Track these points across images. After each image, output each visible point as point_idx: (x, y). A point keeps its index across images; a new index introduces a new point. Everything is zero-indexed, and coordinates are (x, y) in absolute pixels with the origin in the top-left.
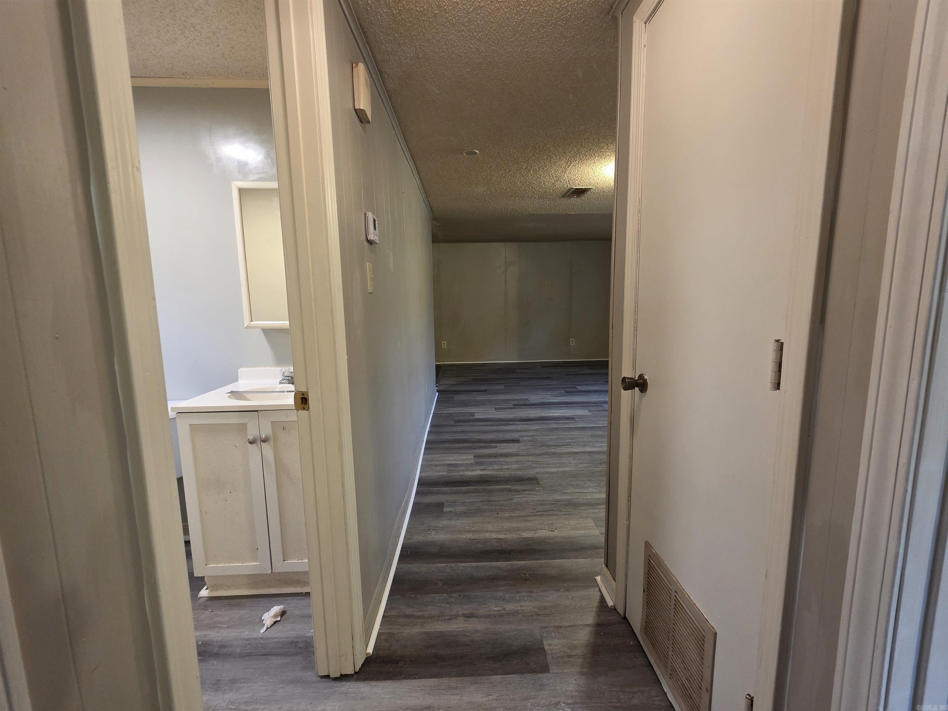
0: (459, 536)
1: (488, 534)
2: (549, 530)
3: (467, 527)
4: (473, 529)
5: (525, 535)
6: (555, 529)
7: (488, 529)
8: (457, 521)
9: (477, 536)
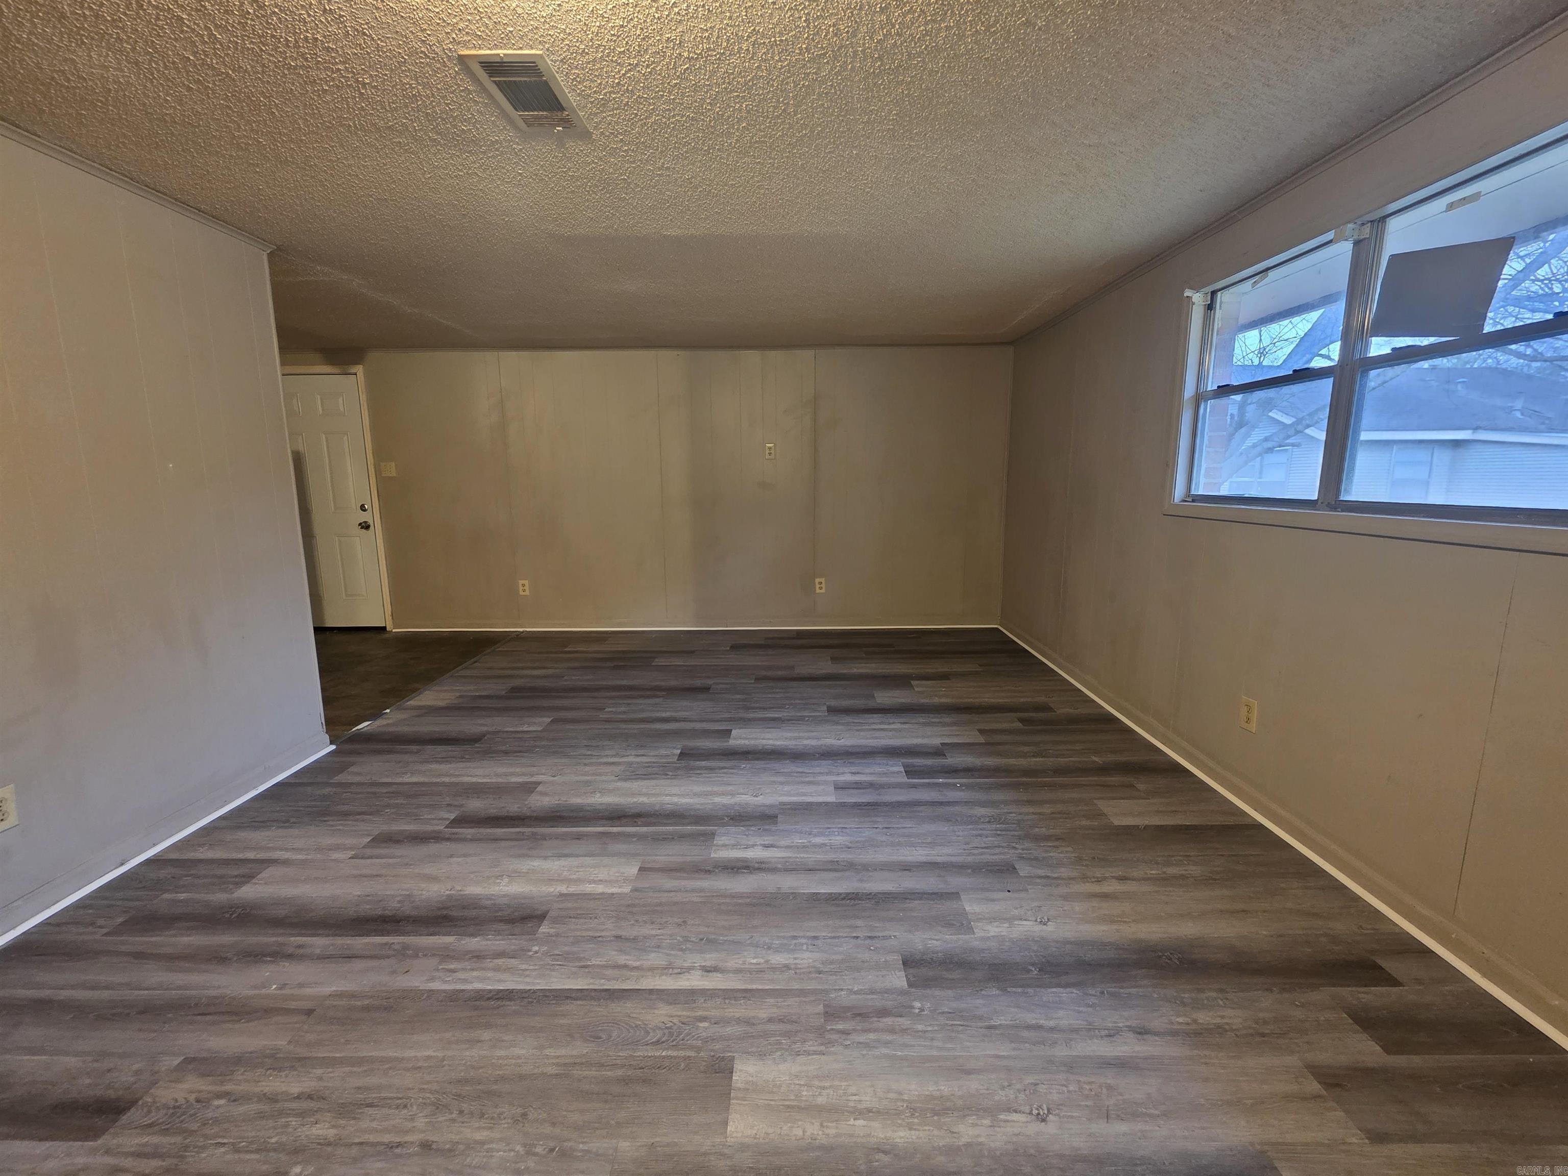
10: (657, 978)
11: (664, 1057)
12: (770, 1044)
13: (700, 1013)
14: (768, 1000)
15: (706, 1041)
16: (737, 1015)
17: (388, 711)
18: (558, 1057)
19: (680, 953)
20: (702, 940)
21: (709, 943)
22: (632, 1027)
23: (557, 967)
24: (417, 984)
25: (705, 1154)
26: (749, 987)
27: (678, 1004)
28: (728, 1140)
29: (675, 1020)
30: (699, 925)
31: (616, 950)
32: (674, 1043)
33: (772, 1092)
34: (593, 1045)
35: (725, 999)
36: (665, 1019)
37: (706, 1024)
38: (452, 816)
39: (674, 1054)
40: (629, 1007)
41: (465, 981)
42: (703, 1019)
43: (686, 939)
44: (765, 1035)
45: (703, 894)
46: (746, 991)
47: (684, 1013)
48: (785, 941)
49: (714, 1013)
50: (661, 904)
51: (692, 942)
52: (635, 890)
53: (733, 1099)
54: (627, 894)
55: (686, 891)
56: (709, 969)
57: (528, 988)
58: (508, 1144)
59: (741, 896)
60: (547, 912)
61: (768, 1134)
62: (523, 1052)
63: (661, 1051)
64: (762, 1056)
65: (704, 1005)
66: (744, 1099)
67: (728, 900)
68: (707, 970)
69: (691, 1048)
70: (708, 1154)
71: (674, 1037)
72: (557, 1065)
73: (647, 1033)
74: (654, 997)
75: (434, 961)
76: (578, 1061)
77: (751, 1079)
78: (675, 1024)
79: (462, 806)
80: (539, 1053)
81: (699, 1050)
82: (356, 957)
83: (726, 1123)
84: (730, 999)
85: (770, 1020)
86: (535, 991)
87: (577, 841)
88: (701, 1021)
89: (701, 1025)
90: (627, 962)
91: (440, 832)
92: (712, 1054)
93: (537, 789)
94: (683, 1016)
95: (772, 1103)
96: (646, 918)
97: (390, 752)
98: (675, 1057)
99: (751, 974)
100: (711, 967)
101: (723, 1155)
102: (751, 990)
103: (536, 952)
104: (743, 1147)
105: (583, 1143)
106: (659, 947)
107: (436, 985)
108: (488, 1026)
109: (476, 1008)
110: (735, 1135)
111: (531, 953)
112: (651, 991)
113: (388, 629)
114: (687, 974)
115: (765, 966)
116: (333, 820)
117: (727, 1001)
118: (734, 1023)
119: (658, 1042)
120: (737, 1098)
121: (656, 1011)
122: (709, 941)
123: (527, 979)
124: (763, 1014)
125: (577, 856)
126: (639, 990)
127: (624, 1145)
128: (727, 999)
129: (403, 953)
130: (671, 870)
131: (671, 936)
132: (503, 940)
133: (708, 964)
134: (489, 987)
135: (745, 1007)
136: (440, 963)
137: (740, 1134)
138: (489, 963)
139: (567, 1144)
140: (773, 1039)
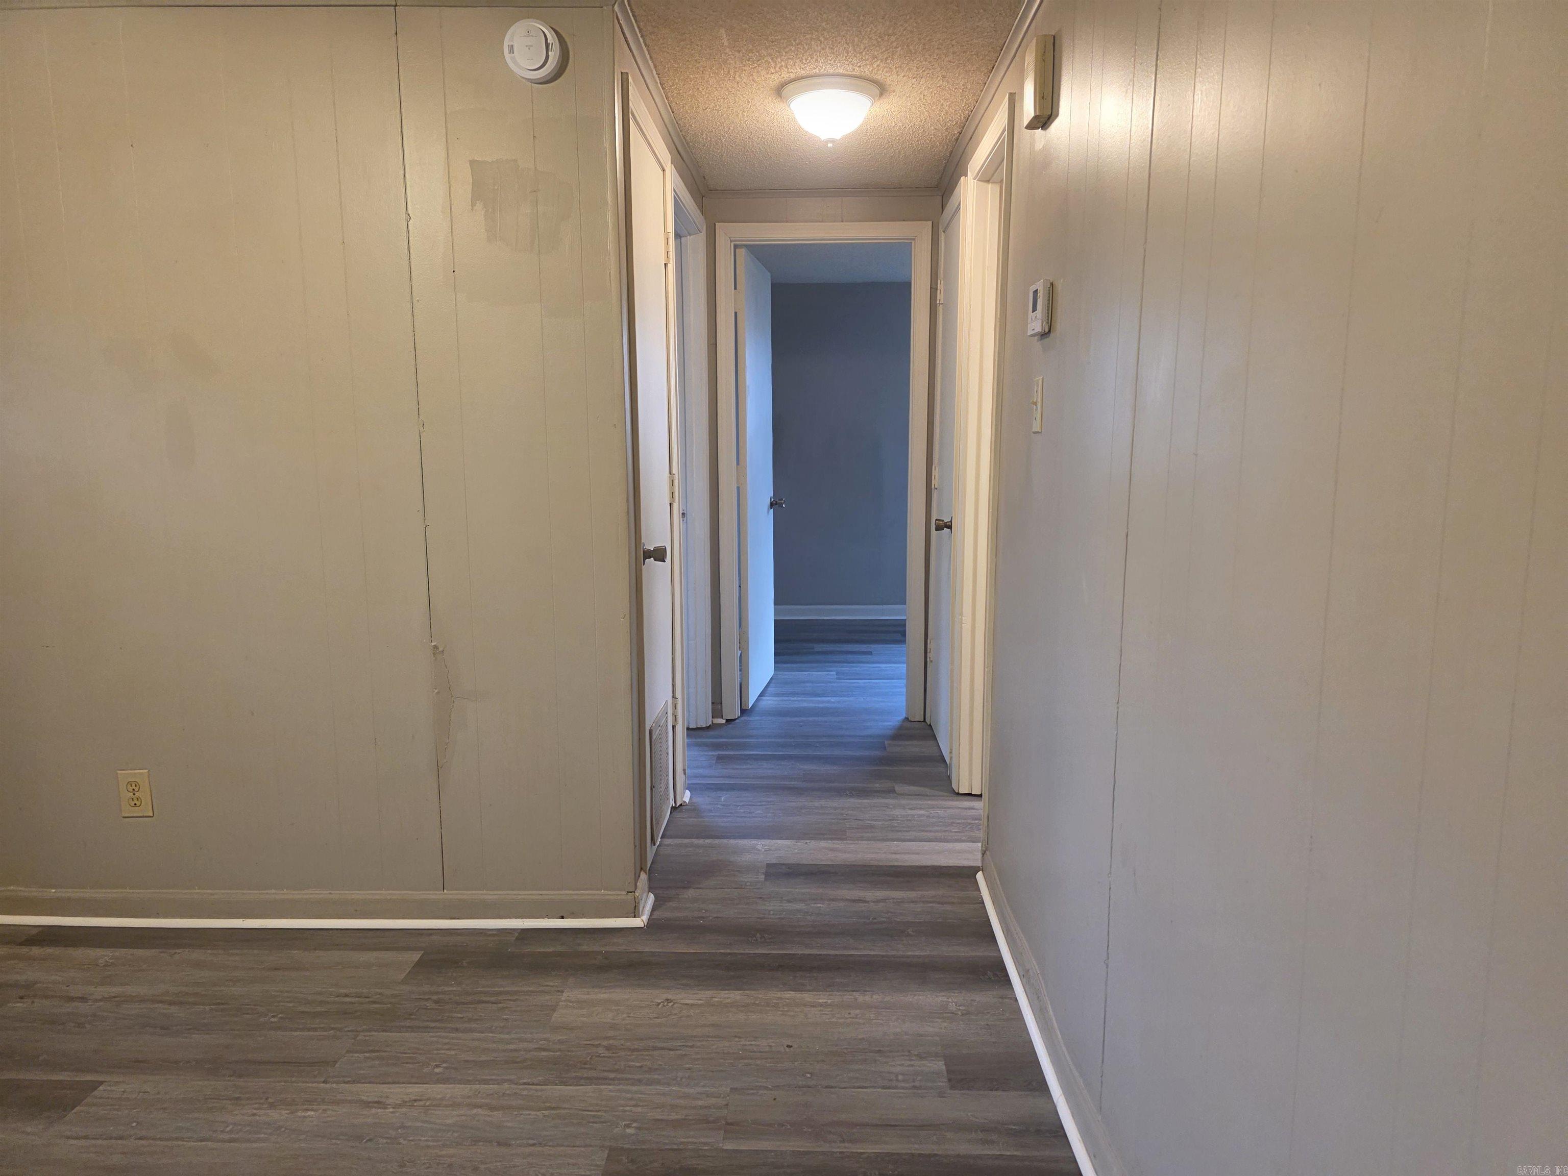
0: (888, 998)
1: (820, 1001)
2: (674, 1003)
3: (872, 1016)
4: (858, 1011)
5: (735, 996)
6: (659, 1004)
7: (821, 1011)
8: (898, 1030)
9: (848, 997)
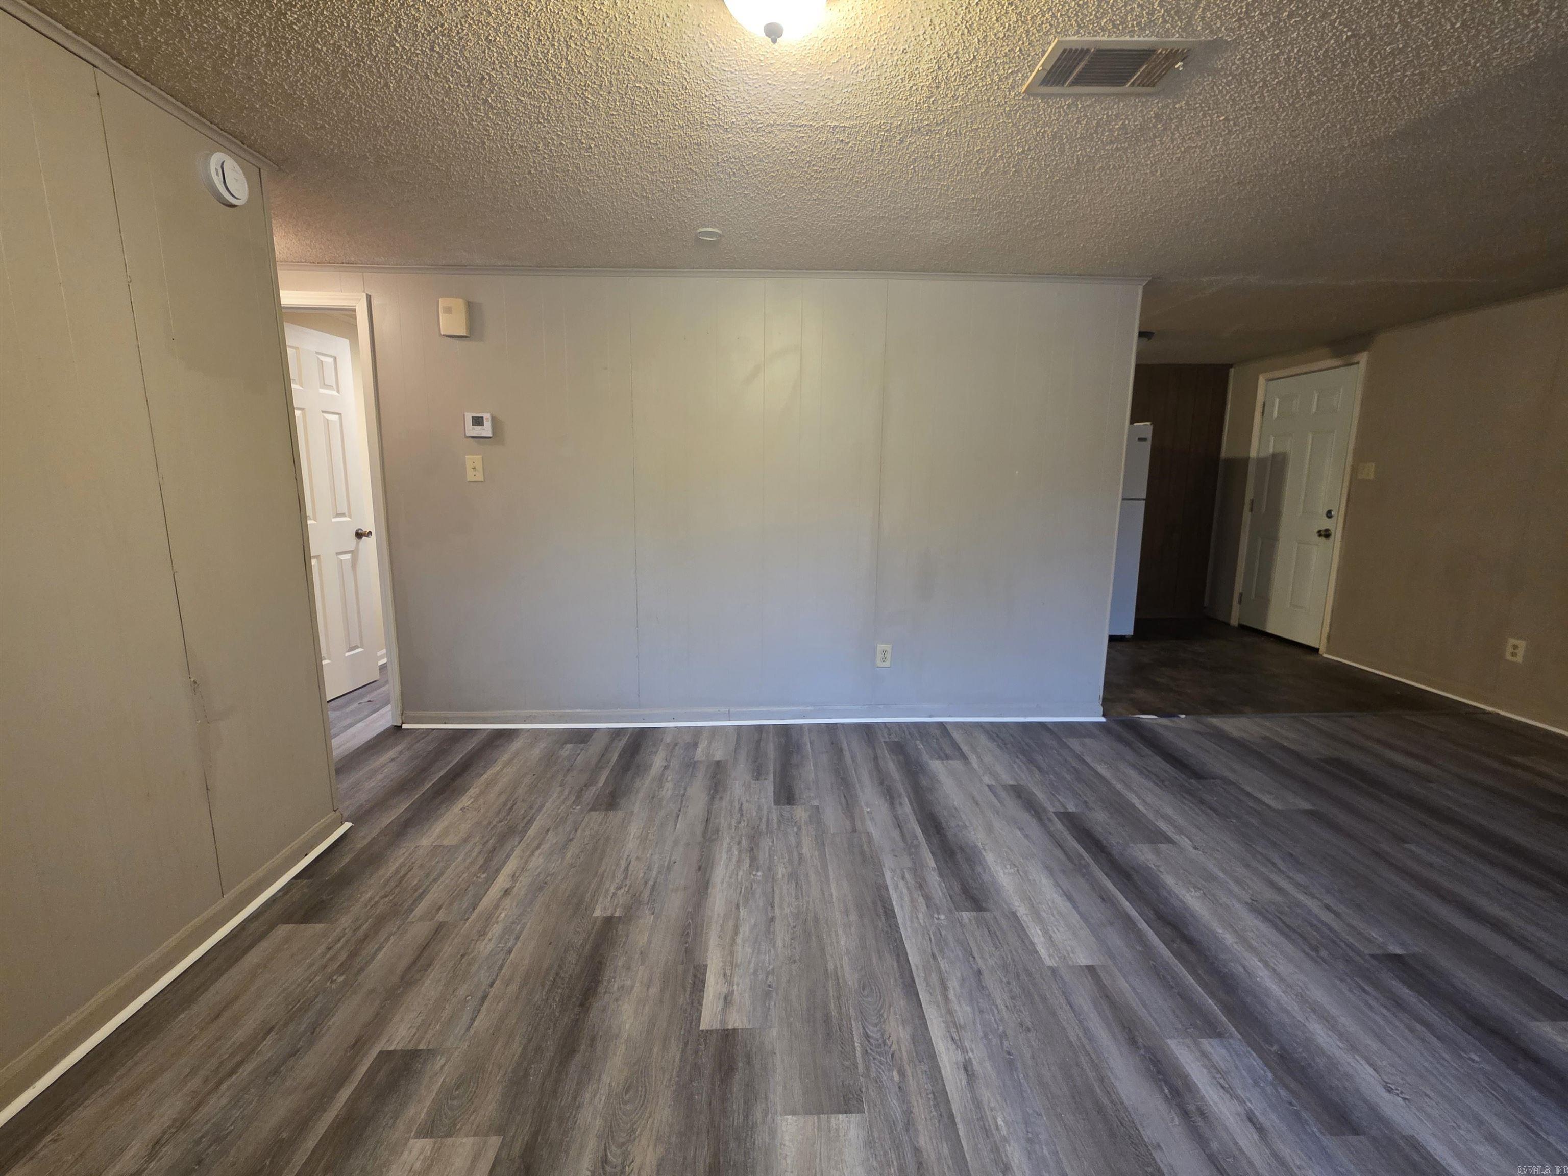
10: (941, 1019)
11: (853, 1046)
12: (885, 1154)
13: (909, 1071)
14: (945, 1146)
15: (877, 1080)
16: (915, 1110)
17: (1183, 716)
18: (842, 967)
19: (981, 1034)
20: (1009, 1053)
21: (1009, 1063)
22: (879, 1011)
23: (928, 938)
24: (886, 865)
25: (766, 1098)
26: (958, 1120)
27: (914, 1046)
28: (779, 1118)
29: (894, 1047)
30: (1031, 1047)
31: (962, 976)
32: (869, 1051)
33: (829, 1159)
34: (856, 986)
35: (934, 1093)
36: (894, 1038)
37: (896, 1077)
38: (1071, 808)
39: (858, 1053)
40: (900, 1002)
41: (896, 887)
42: (902, 1073)
43: (1003, 1036)
44: (898, 1147)
45: (1085, 1042)
46: (951, 1117)
47: (905, 1054)
48: (1052, 1164)
49: (912, 1084)
50: (1044, 999)
51: (1002, 1043)
52: (1054, 971)
53: (819, 1118)
54: (1043, 963)
55: (1080, 1022)
56: (969, 1068)
57: (901, 926)
58: (774, 960)
59: (1109, 1091)
60: (986, 910)
61: (785, 1158)
62: (843, 943)
63: (859, 1041)
64: (870, 1143)
65: (919, 1072)
66: (819, 1128)
67: (1091, 1075)
68: (967, 1067)
69: (867, 1068)
70: (767, 1101)
71: (876, 1050)
72: (836, 967)
73: (876, 1025)
74: (917, 1021)
75: (909, 864)
76: (841, 981)
77: (841, 1134)
78: (890, 1048)
79: (1090, 809)
80: (843, 953)
81: (867, 1075)
82: (901, 830)
83: (794, 1113)
84: (935, 1098)
85: (917, 1151)
86: (898, 931)
87: (1099, 901)
88: (899, 1073)
89: (895, 1074)
90: (951, 988)
91: (1045, 810)
92: (863, 1090)
93: (1159, 845)
94: (901, 1053)
95: (818, 1160)
96: (1017, 991)
97: (1128, 744)
98: (855, 1056)
99: (978, 1120)
100: (973, 1071)
101: (766, 1115)
102: (954, 1123)
103: (938, 919)
104: (773, 1133)
105: (775, 1004)
106: (981, 1011)
107: (888, 875)
108: (861, 916)
109: (874, 903)
110: (784, 1124)
111: (936, 916)
112: (922, 1017)
113: (1320, 652)
114: (954, 1047)
115: (997, 1137)
116: (1022, 761)
117: (931, 1096)
118: (905, 1108)
119: (867, 1036)
120: (819, 1121)
121: (901, 1028)
122: (1011, 1064)
123: (908, 924)
124: (923, 1141)
125: (1075, 907)
126: (922, 1007)
127: (774, 1032)
128: (934, 1095)
129: (911, 848)
130: (1107, 997)
131: (1002, 1020)
132: (943, 893)
133: (976, 1066)
134: (894, 903)
135: (928, 1117)
136: (910, 869)
137: (784, 1129)
138: (917, 895)
139: (774, 994)
140: (893, 1156)
